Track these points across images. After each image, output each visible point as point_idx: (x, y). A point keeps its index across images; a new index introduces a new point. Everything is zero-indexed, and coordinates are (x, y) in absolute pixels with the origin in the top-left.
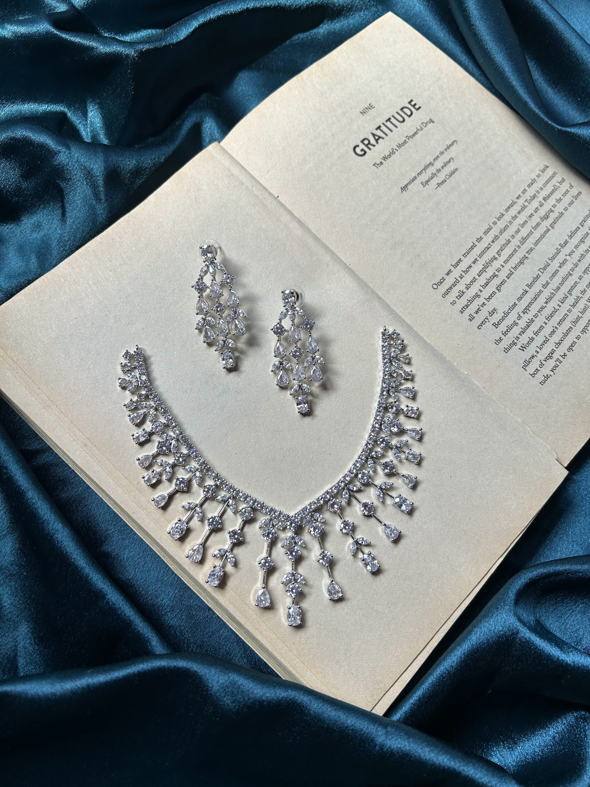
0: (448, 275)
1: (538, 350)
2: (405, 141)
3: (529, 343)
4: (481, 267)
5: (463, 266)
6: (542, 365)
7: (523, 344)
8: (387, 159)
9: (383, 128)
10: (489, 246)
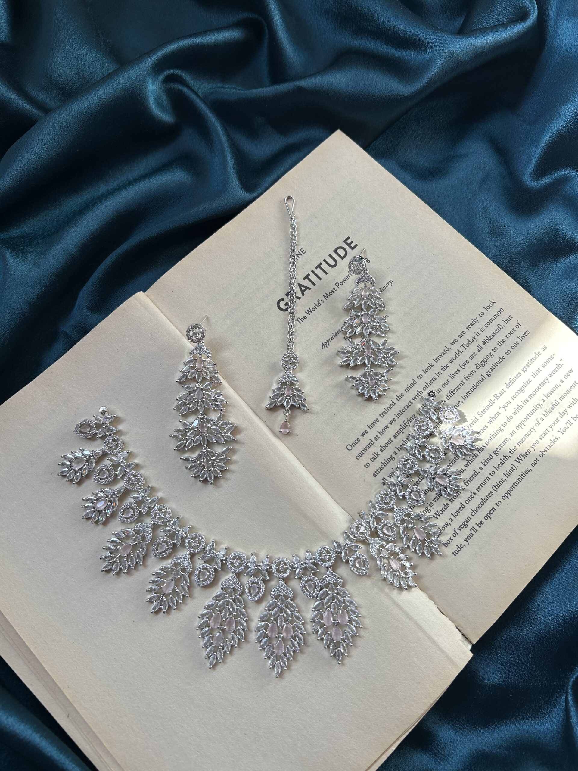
0: (363, 436)
1: (453, 518)
2: (334, 289)
3: (443, 510)
4: (398, 428)
5: (379, 427)
6: (455, 534)
7: (437, 511)
8: (312, 312)
9: (313, 277)
10: (410, 404)
